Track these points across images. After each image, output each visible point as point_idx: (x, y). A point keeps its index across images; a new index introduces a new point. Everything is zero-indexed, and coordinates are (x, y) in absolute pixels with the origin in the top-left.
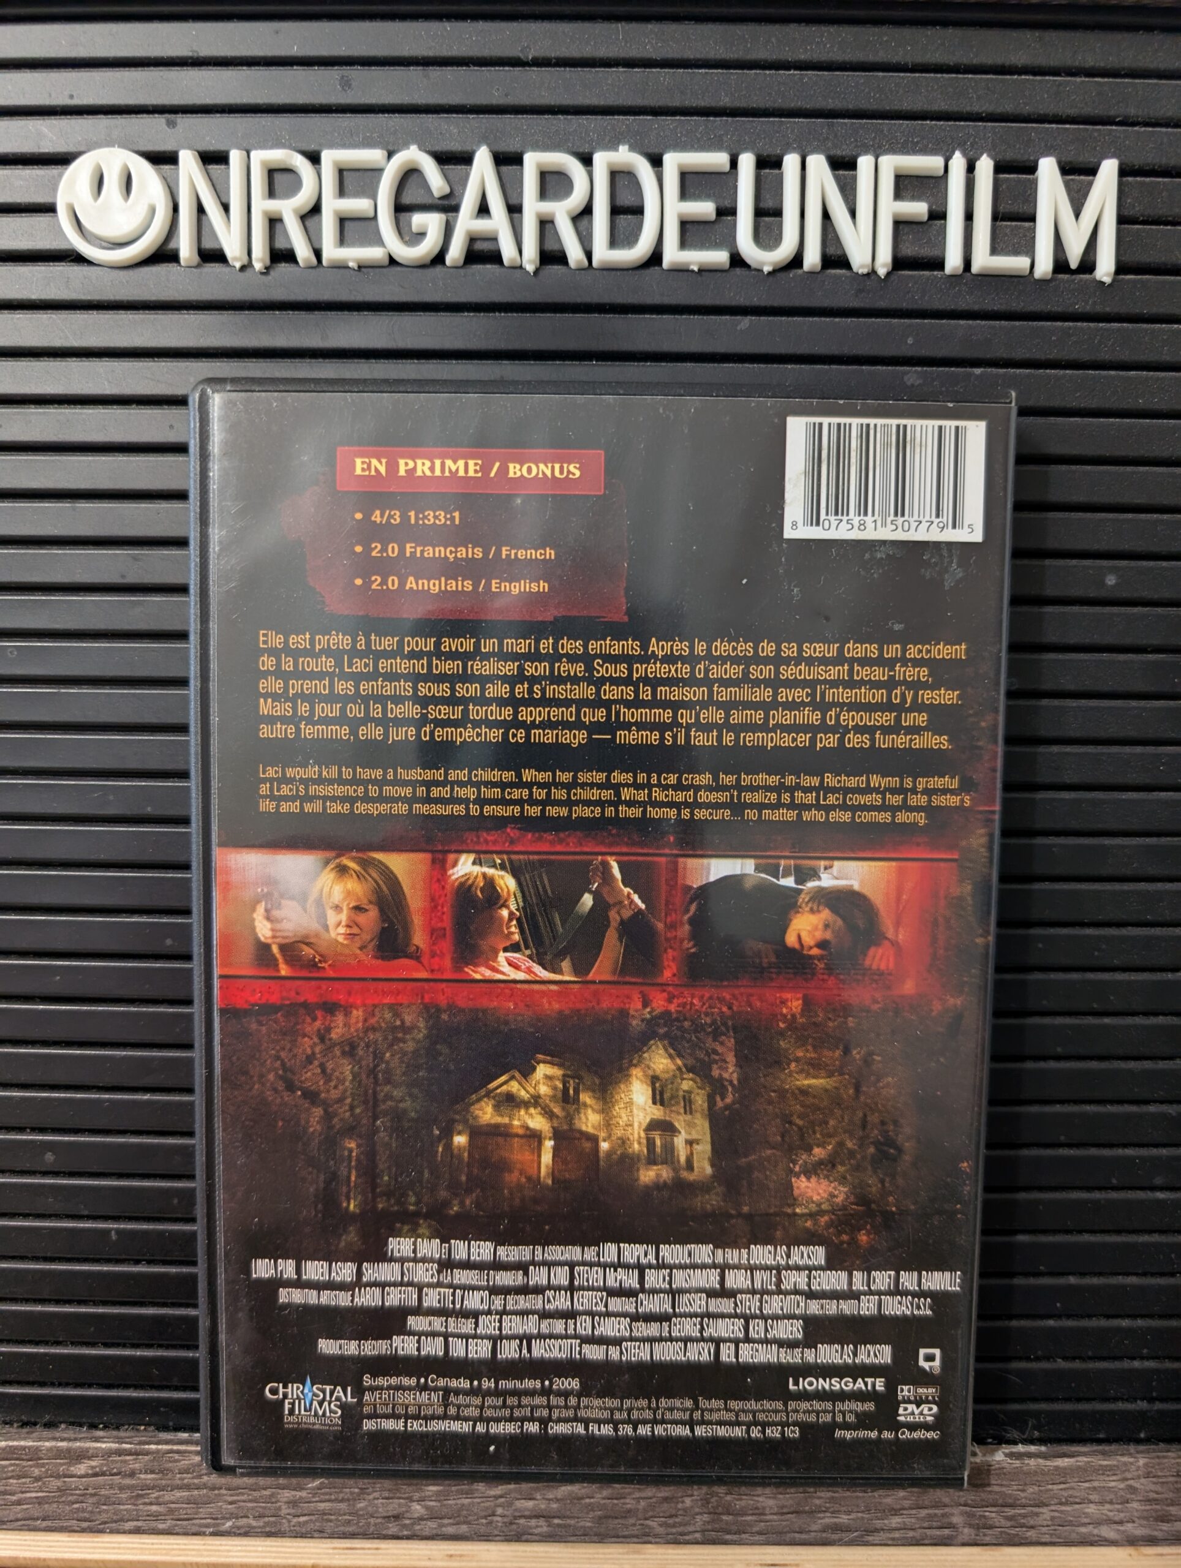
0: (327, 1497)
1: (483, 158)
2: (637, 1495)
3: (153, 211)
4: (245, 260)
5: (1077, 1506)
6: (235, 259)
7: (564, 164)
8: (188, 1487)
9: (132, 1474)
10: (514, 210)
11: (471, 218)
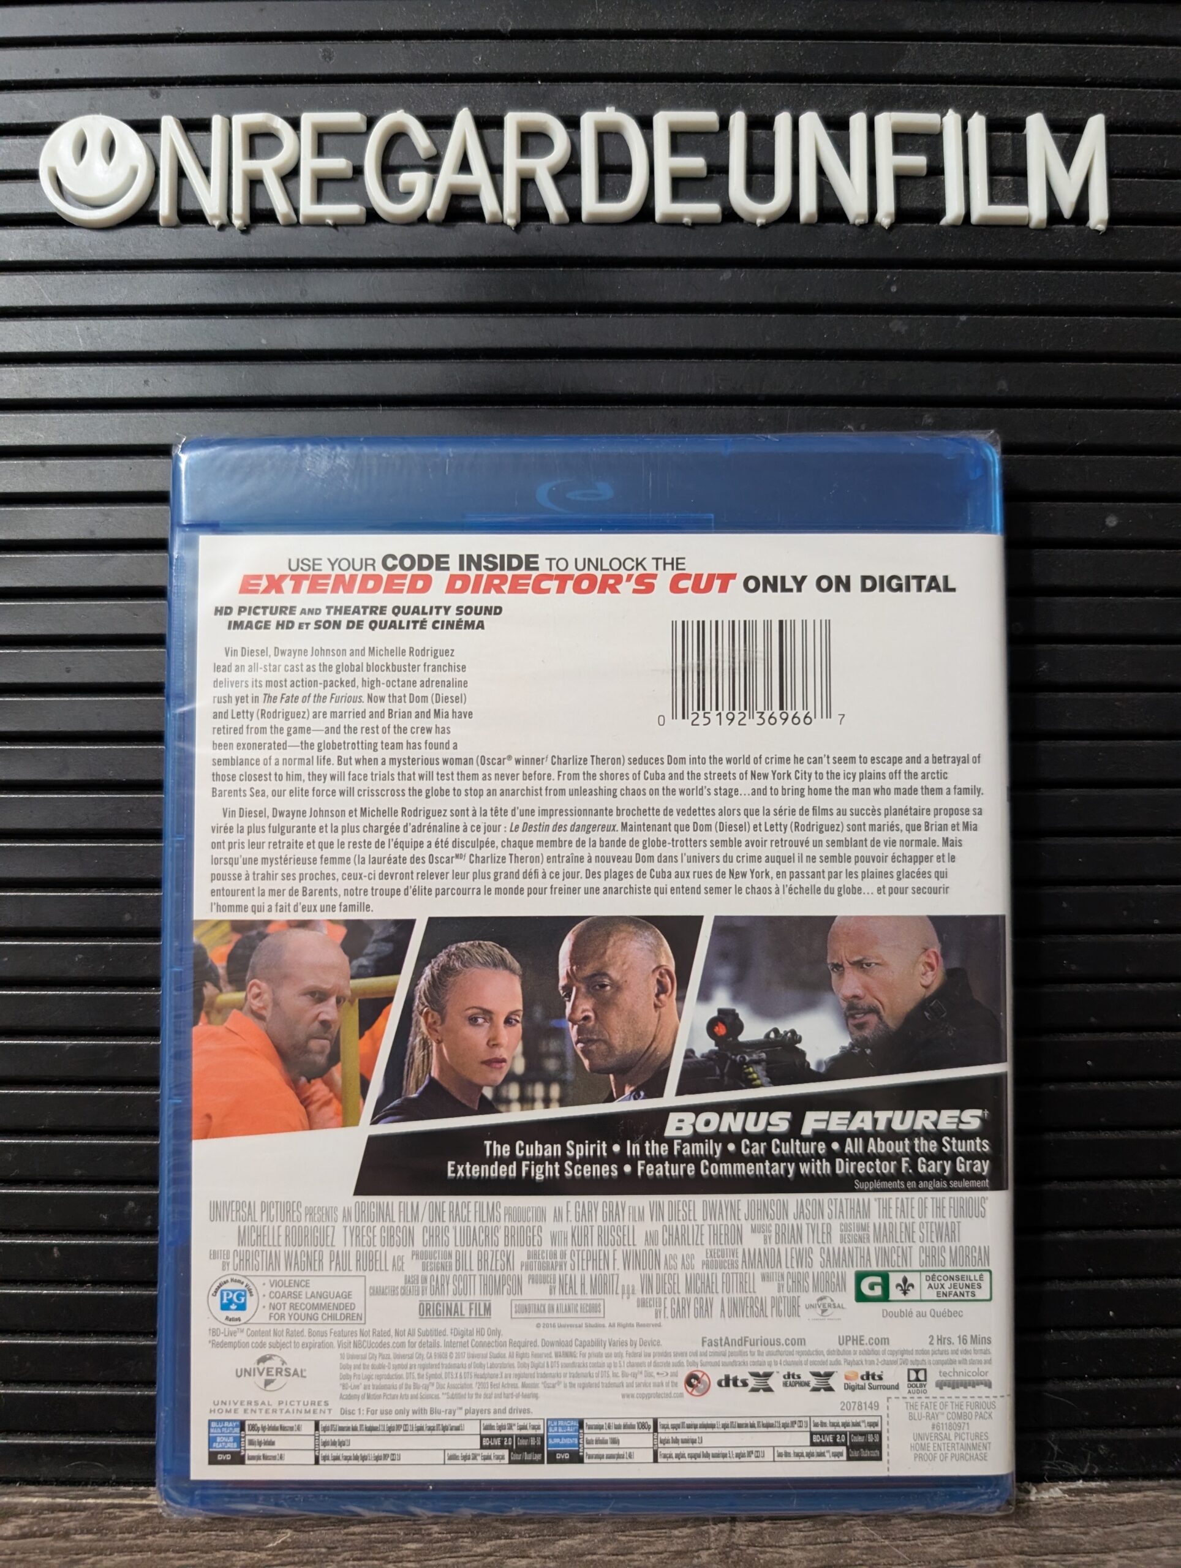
0: (290, 1559)
1: (464, 121)
2: (646, 1549)
3: (134, 172)
4: (225, 219)
5: (1148, 1551)
6: (215, 217)
7: (545, 123)
8: (130, 1550)
9: (66, 1535)
10: (496, 170)
11: (454, 173)
